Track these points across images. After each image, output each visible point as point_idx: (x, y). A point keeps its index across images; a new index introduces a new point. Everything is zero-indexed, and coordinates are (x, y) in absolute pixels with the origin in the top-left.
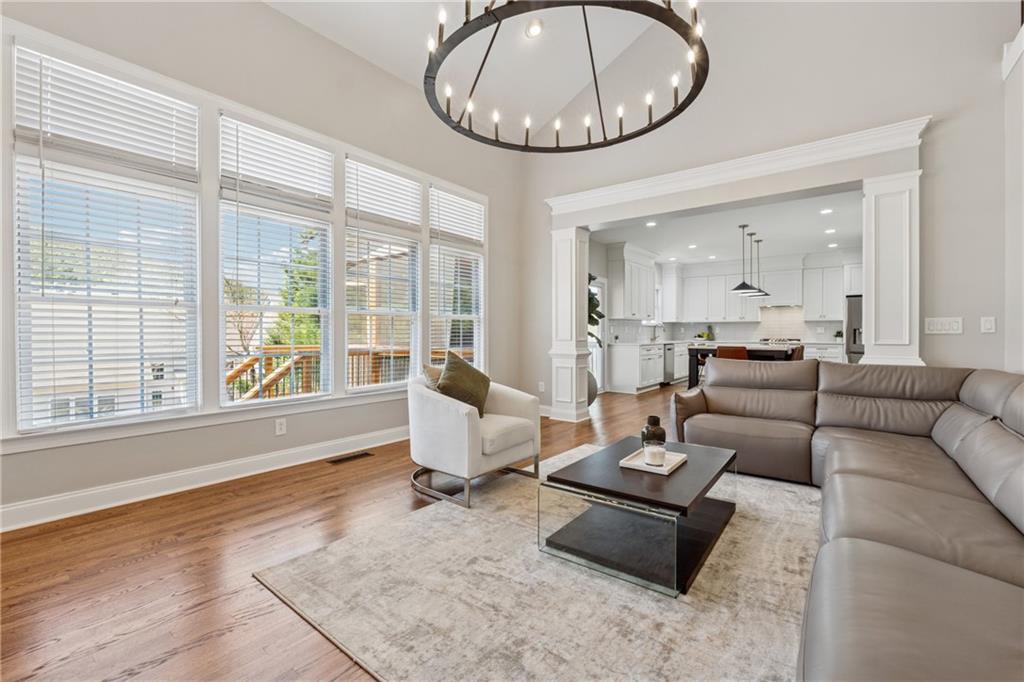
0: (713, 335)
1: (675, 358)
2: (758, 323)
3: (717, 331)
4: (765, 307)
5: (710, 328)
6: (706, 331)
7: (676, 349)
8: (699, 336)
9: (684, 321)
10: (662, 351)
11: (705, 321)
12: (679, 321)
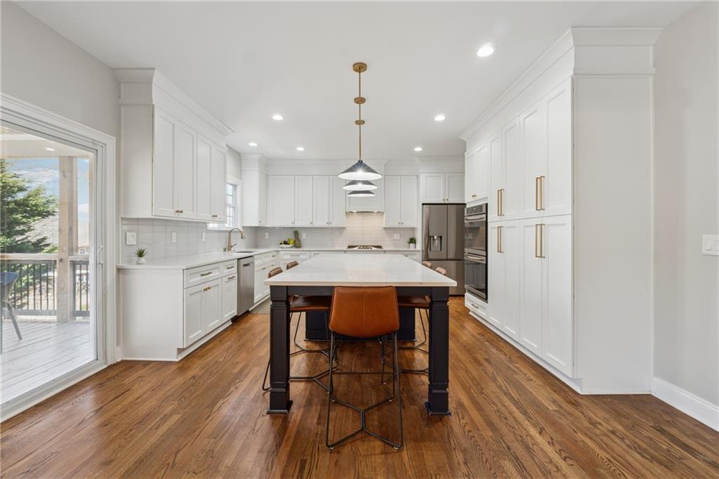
0: (299, 241)
1: (256, 274)
2: (343, 229)
3: (303, 236)
4: (352, 212)
5: (296, 233)
6: (292, 237)
7: (257, 262)
8: (285, 243)
9: (268, 226)
10: (235, 269)
11: (290, 225)
12: (262, 225)
